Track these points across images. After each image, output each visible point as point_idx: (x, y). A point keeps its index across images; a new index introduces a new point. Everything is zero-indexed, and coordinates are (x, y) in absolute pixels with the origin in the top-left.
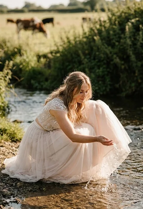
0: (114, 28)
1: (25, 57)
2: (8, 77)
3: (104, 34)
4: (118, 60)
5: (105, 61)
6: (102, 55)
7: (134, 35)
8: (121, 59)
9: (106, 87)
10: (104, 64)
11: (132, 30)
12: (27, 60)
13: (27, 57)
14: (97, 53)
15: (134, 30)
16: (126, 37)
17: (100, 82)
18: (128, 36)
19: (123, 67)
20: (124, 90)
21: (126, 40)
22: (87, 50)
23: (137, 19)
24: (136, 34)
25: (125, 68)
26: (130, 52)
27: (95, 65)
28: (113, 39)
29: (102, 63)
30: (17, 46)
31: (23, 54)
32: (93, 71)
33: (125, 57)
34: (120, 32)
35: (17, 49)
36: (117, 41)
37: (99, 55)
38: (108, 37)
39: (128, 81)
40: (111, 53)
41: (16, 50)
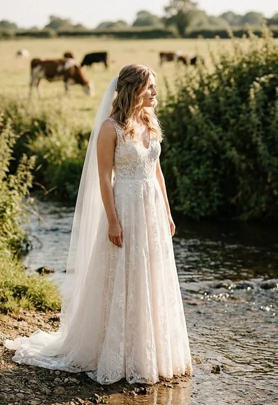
0: (227, 92)
1: (53, 139)
2: (25, 185)
3: (208, 101)
4: (233, 153)
5: (210, 154)
6: (205, 143)
7: (265, 107)
8: (241, 150)
9: (212, 202)
10: (208, 158)
11: (261, 97)
12: (58, 144)
13: (59, 139)
14: (195, 138)
15: (266, 97)
16: (251, 110)
17: (200, 193)
18: (254, 108)
19: (244, 166)
20: (245, 208)
21: (250, 116)
22: (177, 130)
23: (271, 76)
24: (269, 104)
25: (248, 168)
26: (258, 139)
27: (191, 159)
28: (226, 111)
29: (204, 157)
30: (39, 117)
31: (50, 132)
32: (187, 171)
33: (248, 146)
34: (239, 99)
35: (38, 121)
36: (233, 117)
37: (197, 141)
38: (217, 109)
39: (253, 192)
40: (221, 138)
41: (36, 124)
